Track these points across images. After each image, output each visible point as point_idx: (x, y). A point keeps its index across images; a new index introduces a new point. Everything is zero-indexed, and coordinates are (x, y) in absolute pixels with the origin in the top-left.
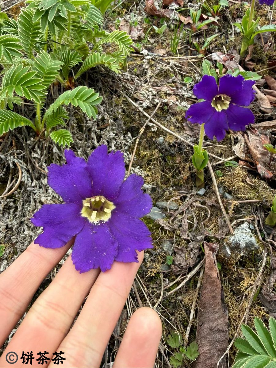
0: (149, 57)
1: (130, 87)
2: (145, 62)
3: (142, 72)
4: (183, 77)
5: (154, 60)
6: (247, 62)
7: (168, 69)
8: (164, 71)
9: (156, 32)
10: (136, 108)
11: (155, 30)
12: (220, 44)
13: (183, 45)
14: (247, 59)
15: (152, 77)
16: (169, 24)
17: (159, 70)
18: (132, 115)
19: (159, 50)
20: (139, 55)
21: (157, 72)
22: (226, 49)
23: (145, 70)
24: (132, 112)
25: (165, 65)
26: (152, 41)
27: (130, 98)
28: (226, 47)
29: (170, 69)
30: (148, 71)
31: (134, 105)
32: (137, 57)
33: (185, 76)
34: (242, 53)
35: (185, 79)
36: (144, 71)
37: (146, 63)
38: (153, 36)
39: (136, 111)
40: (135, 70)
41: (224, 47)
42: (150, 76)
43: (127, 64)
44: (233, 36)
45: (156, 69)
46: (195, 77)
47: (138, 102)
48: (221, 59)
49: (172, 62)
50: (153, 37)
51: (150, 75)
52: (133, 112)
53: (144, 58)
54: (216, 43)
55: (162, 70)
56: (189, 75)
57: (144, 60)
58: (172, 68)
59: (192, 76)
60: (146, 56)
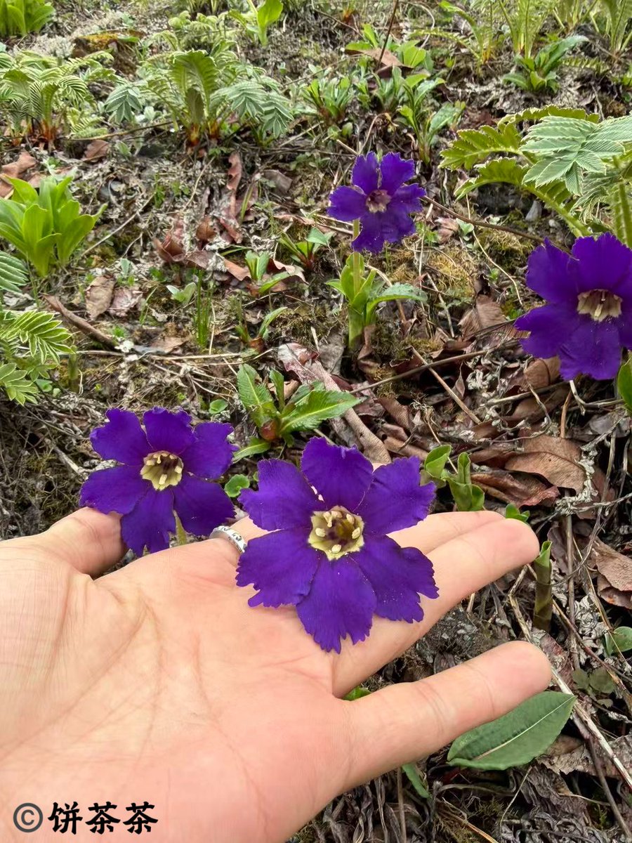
0: (134, 358)
1: (72, 428)
2: (124, 369)
3: (115, 390)
4: (207, 398)
5: (145, 364)
6: (362, 362)
7: (176, 383)
8: (165, 387)
9: (172, 298)
10: (78, 477)
11: (170, 294)
12: (303, 323)
13: (229, 326)
14: (362, 355)
15: (135, 401)
16: (205, 280)
17: (153, 385)
18: (67, 493)
19: (167, 340)
20: (111, 353)
21: (148, 390)
22: (317, 333)
23: (122, 387)
24: (69, 486)
25: (168, 372)
26: (162, 317)
27: (67, 453)
28: (316, 328)
29: (181, 384)
30: (128, 389)
31: (73, 471)
32: (109, 356)
33: (213, 398)
34: (353, 341)
35: (212, 405)
36: (119, 389)
37: (124, 372)
38: (166, 307)
39: (77, 485)
40: (98, 387)
41: (313, 330)
42: (129, 399)
43: (81, 374)
44: (341, 305)
45: (147, 383)
46: (232, 400)
47: (87, 464)
48: (297, 357)
49: (186, 367)
50: (167, 309)
51: (131, 397)
52: (72, 486)
53: (122, 361)
54: (295, 321)
55: (161, 385)
56: (221, 395)
57: (123, 365)
58: (185, 380)
59: (227, 397)
60: (127, 354)
